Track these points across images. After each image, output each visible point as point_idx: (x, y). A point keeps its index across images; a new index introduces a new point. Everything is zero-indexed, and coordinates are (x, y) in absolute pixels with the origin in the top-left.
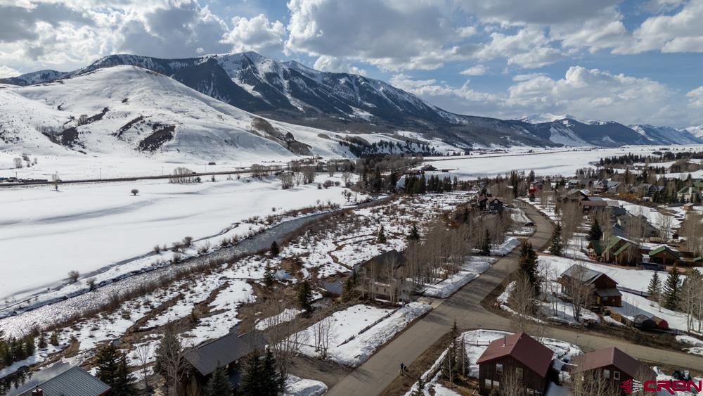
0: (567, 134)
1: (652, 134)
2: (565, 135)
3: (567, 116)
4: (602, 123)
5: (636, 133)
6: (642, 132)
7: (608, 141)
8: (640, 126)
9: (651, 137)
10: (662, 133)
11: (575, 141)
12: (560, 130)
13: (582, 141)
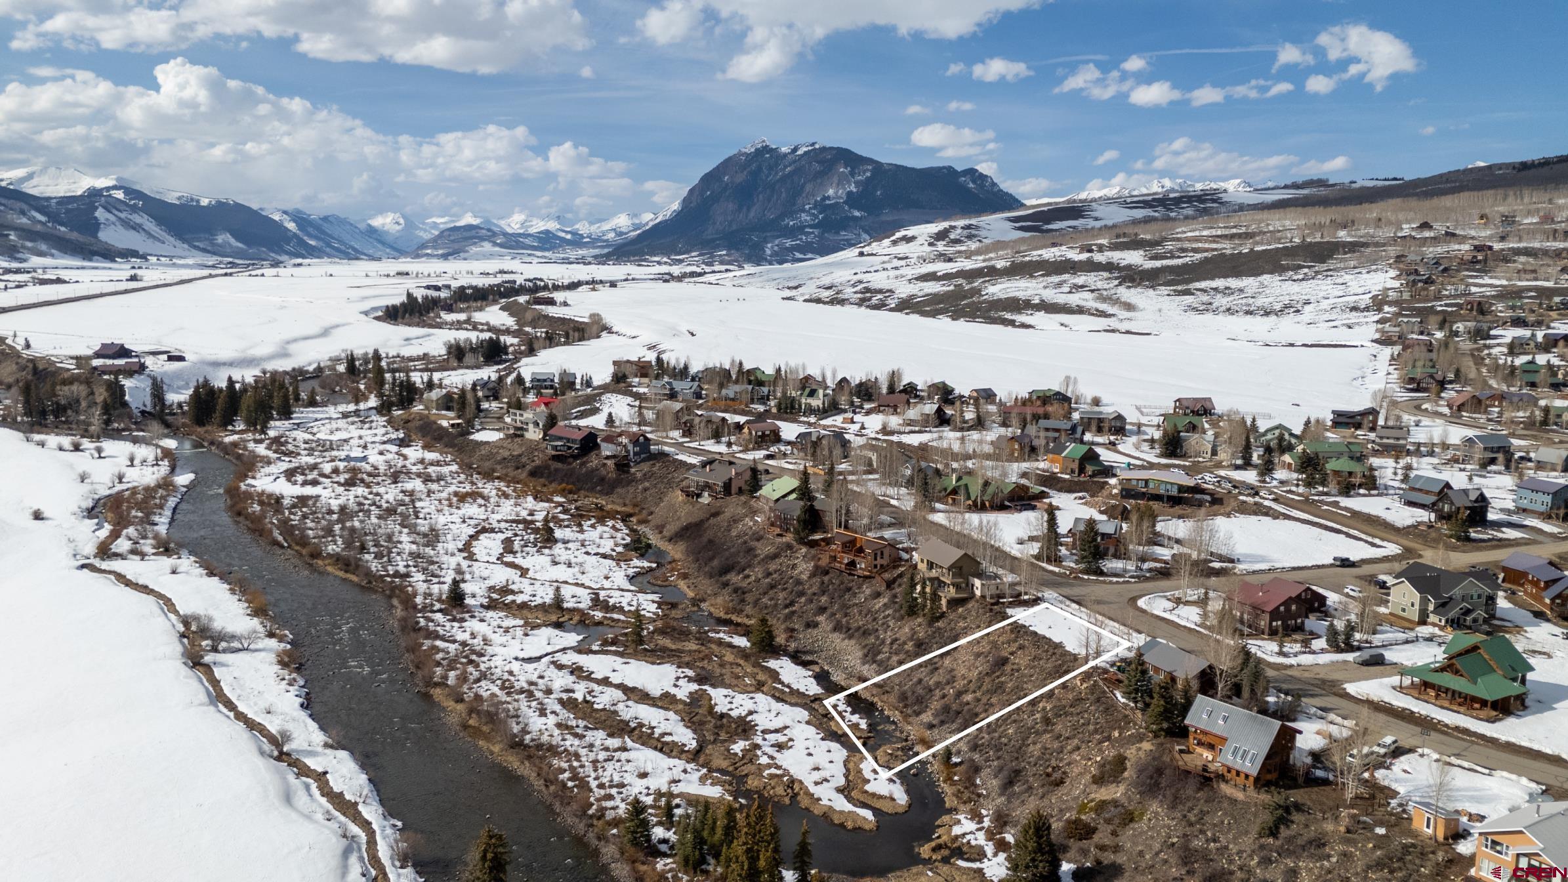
0: (140, 226)
1: (310, 230)
2: (136, 228)
3: (118, 179)
4: (204, 202)
5: (278, 225)
6: (291, 226)
7: (230, 244)
8: (285, 212)
9: (310, 236)
10: (326, 227)
11: (163, 243)
12: (123, 215)
13: (178, 243)
